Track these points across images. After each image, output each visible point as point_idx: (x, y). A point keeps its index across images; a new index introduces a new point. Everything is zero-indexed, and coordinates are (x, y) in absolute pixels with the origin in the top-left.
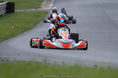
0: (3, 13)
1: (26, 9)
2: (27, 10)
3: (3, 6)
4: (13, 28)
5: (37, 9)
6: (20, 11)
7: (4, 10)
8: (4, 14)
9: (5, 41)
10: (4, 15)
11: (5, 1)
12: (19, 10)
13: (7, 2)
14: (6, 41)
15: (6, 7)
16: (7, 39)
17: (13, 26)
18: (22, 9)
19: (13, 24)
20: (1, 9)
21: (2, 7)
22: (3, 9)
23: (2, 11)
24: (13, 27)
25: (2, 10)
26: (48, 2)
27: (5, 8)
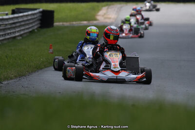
0: (36, 27)
1: (73, 21)
2: (74, 23)
3: (35, 16)
4: (51, 52)
5: (91, 22)
6: (63, 24)
7: (36, 23)
8: (36, 29)
9: (38, 72)
10: (36, 31)
11: (39, 9)
12: (61, 23)
13: (41, 10)
14: (40, 72)
15: (40, 18)
16: (41, 69)
17: (50, 48)
18: (66, 22)
19: (51, 45)
20: (31, 21)
21: (33, 17)
22: (34, 20)
23: (34, 24)
24: (51, 50)
25: (34, 22)
26: (110, 10)
27: (38, 20)
